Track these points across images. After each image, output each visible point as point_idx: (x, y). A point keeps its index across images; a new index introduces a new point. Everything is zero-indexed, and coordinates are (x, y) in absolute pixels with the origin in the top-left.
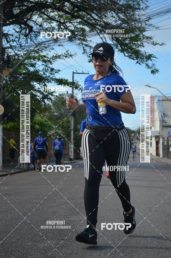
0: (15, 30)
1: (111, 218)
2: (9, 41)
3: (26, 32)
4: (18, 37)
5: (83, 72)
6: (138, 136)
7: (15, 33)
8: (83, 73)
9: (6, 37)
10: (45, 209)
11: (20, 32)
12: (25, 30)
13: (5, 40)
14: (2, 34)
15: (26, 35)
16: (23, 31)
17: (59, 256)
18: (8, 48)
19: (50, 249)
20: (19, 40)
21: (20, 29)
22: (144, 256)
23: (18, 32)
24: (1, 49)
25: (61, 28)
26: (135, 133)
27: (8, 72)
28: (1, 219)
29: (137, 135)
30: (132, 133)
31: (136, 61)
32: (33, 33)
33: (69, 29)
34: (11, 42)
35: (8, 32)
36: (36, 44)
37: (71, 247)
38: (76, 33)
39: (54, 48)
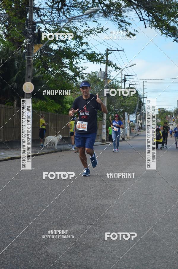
0: (47, 4)
1: (142, 203)
2: (40, 15)
3: (58, 6)
4: (51, 11)
5: (117, 49)
6: (174, 118)
7: (47, 7)
8: (118, 51)
9: (37, 11)
10: (73, 191)
11: (53, 6)
12: (57, 4)
13: (36, 14)
14: (32, 8)
15: (59, 10)
16: (55, 5)
17: (85, 241)
18: (39, 22)
19: (76, 233)
20: (51, 14)
21: (53, 4)
22: (176, 244)
23: (50, 6)
24: (32, 24)
25: (96, 3)
26: (171, 114)
27: (39, 48)
28: (27, 201)
29: (174, 116)
30: (168, 114)
31: (174, 38)
32: (66, 7)
33: (104, 4)
34: (42, 17)
35: (39, 6)
36: (69, 19)
37: (99, 233)
38: (112, 8)
39: (87, 23)
